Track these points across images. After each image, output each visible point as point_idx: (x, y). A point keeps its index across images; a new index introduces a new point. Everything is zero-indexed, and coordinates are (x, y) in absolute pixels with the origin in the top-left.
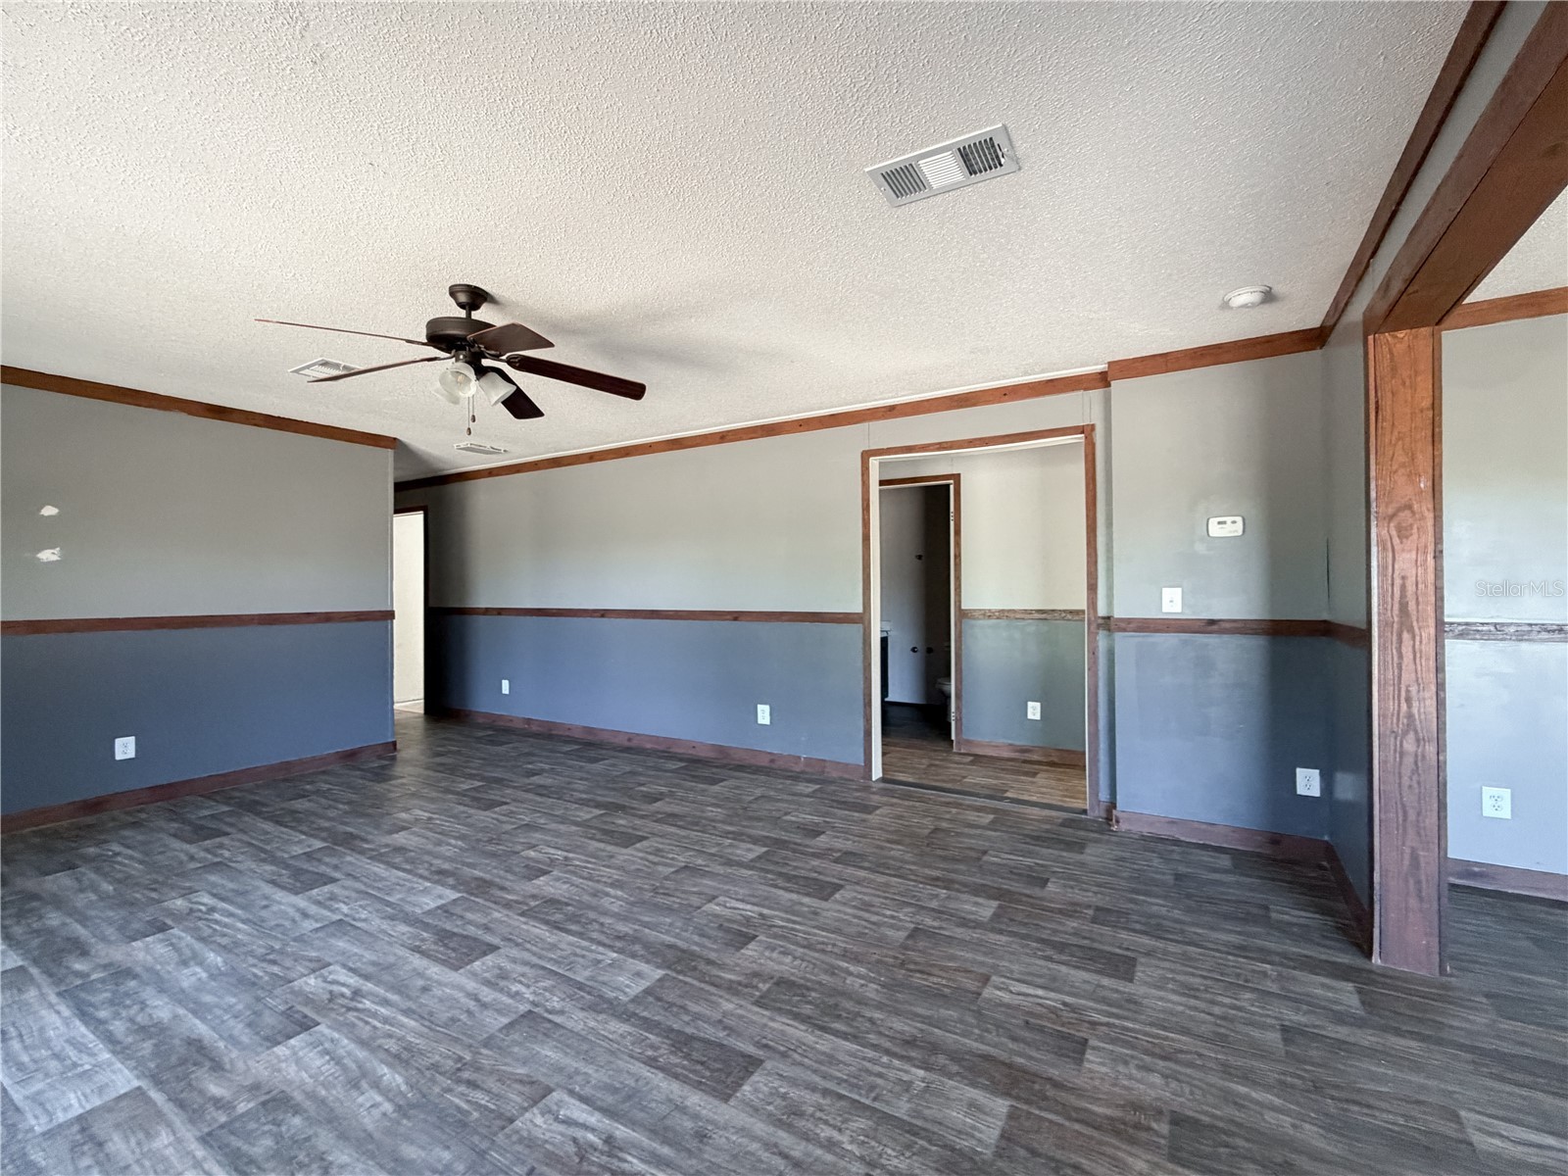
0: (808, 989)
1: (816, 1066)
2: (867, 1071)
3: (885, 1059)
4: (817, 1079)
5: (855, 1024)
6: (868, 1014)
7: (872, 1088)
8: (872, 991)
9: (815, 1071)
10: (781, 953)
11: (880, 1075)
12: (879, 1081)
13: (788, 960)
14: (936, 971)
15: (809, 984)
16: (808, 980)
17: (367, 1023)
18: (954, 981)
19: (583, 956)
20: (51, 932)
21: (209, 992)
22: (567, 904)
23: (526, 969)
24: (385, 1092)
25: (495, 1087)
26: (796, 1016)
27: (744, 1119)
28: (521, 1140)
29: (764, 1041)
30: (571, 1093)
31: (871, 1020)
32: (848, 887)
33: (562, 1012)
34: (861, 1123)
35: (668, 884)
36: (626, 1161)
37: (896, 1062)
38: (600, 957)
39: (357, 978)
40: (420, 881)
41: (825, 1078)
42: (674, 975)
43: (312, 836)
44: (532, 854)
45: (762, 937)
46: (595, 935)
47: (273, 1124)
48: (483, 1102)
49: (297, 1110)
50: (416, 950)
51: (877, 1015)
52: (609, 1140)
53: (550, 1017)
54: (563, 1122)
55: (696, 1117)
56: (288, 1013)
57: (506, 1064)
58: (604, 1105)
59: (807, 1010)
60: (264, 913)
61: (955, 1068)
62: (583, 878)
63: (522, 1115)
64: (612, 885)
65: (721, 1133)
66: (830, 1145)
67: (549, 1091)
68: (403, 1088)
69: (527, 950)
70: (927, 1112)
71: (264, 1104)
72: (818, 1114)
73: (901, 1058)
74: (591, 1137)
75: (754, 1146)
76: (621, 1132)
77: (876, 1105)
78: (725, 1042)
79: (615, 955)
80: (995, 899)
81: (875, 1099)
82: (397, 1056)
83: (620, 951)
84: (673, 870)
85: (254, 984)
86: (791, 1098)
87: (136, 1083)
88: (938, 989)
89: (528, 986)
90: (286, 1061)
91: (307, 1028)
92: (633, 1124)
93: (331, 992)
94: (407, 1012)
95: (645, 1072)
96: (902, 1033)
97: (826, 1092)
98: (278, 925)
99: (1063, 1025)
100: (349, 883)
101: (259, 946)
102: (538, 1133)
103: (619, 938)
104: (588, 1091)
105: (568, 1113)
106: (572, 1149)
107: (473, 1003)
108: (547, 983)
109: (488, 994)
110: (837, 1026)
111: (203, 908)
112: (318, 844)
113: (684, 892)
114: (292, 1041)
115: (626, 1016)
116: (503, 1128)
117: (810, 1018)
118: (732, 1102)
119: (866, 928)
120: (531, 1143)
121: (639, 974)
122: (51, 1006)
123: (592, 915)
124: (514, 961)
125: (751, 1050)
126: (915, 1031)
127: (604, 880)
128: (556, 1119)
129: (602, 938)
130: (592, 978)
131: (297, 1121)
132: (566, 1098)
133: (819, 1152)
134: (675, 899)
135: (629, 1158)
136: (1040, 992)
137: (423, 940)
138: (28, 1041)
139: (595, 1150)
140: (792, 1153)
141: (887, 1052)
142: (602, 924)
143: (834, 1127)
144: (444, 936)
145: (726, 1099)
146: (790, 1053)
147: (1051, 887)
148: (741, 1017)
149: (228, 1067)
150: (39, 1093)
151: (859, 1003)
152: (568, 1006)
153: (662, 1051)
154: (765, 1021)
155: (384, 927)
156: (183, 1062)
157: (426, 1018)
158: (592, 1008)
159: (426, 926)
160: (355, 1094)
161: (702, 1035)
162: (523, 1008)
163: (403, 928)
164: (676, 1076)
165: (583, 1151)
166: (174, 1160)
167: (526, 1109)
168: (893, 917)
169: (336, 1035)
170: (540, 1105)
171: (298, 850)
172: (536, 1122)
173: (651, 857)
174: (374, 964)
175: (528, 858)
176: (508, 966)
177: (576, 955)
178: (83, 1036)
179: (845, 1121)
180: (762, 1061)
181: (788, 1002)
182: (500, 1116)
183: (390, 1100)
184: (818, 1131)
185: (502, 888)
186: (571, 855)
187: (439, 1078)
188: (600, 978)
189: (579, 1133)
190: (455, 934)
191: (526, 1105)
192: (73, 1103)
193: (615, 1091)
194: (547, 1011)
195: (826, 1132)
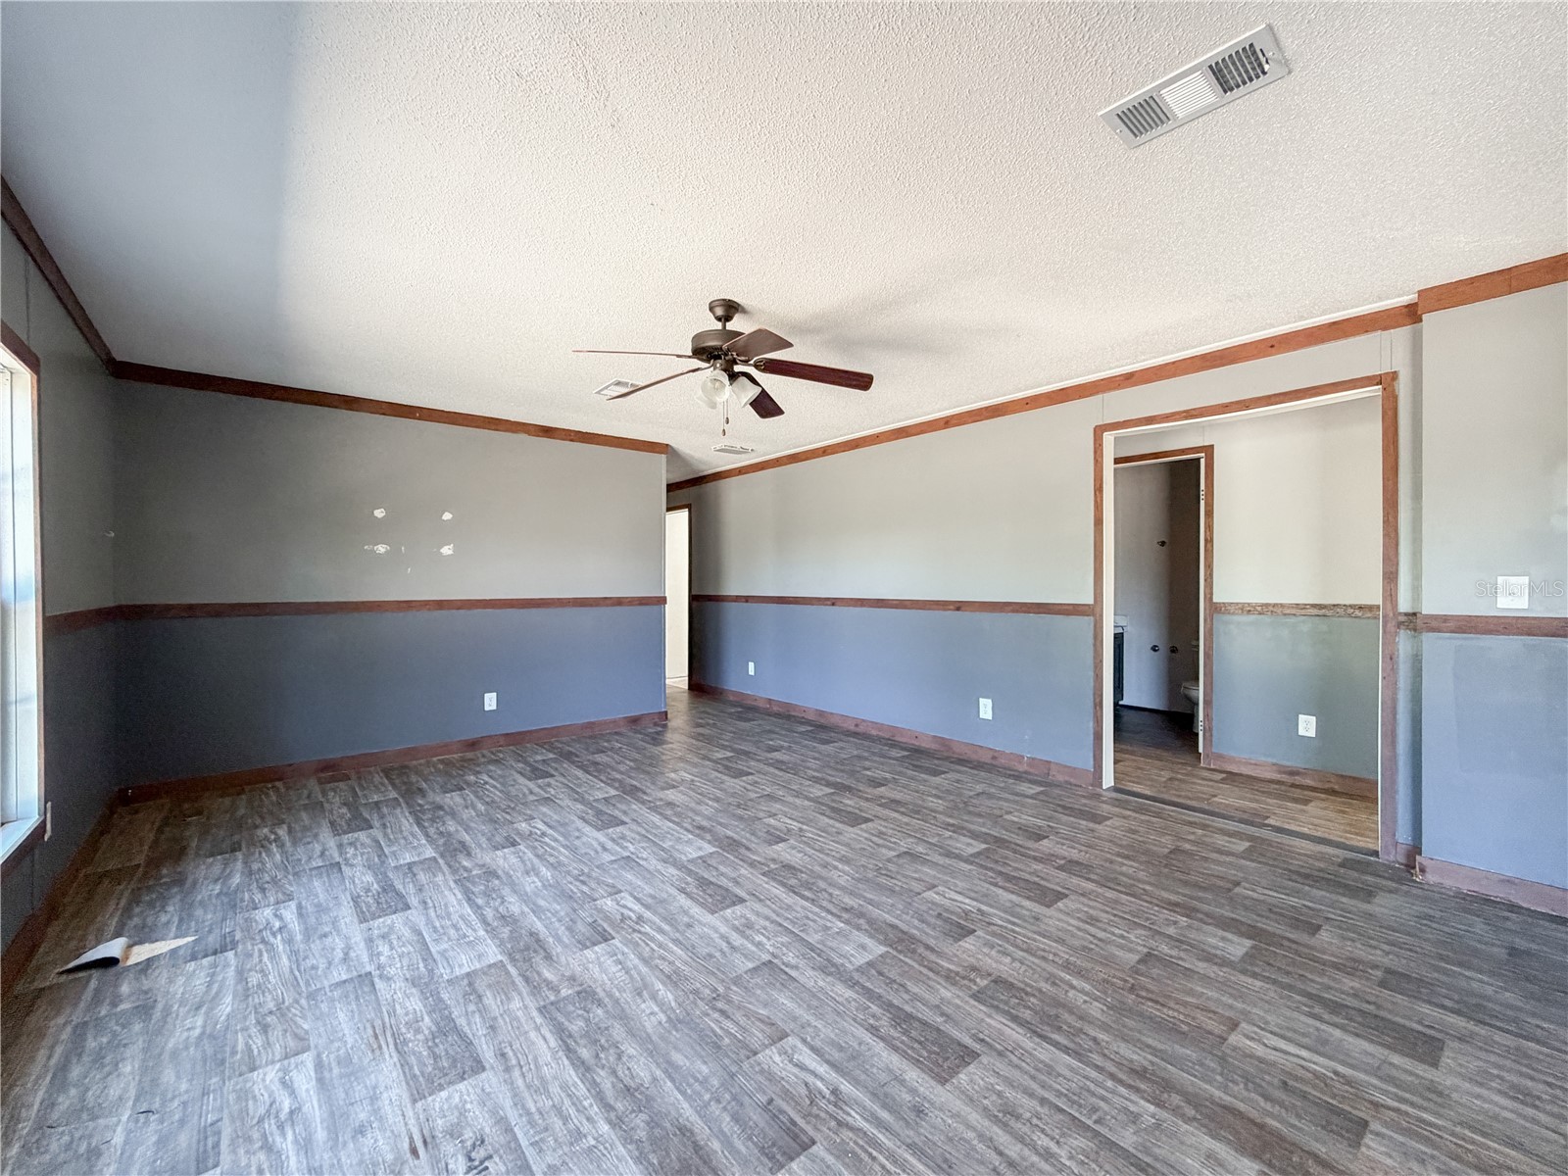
0: (1027, 994)
1: (1033, 1072)
2: (1089, 1091)
3: (1109, 1084)
4: (1034, 1086)
5: (1077, 1040)
6: (1092, 1033)
7: (1095, 1109)
8: (1096, 1010)
9: (1033, 1078)
10: (999, 952)
11: (1103, 1098)
12: (1102, 1104)
13: (1008, 960)
14: (1172, 1004)
15: (1029, 989)
16: (1027, 985)
17: (648, 945)
18: (1194, 1018)
19: (814, 921)
20: (449, 834)
21: (543, 898)
22: (802, 872)
23: (767, 924)
24: (661, 1004)
25: (742, 1021)
26: (1015, 1019)
27: (958, 1105)
28: (762, 1071)
29: (981, 1036)
30: (804, 1041)
31: (1095, 1039)
32: (1072, 897)
33: (796, 967)
34: (1080, 1142)
35: (891, 866)
36: (849, 1114)
37: (1122, 1090)
38: (829, 924)
39: (640, 906)
40: (685, 833)
41: (1043, 1087)
42: (895, 953)
43: (608, 784)
44: (772, 821)
45: (979, 933)
46: (825, 904)
47: (585, 1010)
48: (733, 1031)
49: (600, 1003)
50: (682, 891)
51: (1102, 1036)
52: (835, 1092)
53: (787, 969)
54: (796, 1065)
55: (913, 1091)
56: (593, 925)
57: (750, 1003)
58: (831, 1058)
59: (1027, 1014)
60: (577, 842)
61: (1190, 1112)
62: (816, 850)
63: (763, 1050)
64: (840, 860)
65: (937, 1112)
66: (1047, 1155)
67: (784, 1035)
68: (673, 1004)
69: (768, 906)
70: (1157, 1151)
71: (579, 993)
72: (1035, 1121)
73: (1129, 1087)
74: (819, 1084)
75: (970, 1135)
76: (846, 1087)
77: (1097, 1127)
78: (941, 1028)
79: (842, 925)
80: (1249, 937)
81: (1096, 1122)
82: (669, 977)
83: (847, 922)
84: (895, 854)
85: (571, 897)
86: (1007, 1098)
87: (500, 957)
88: (1174, 1024)
89: (769, 939)
90: (592, 962)
91: (606, 940)
92: (856, 1082)
93: (622, 914)
94: (676, 942)
95: (868, 1037)
96: (1131, 1061)
97: (1043, 1101)
98: (586, 854)
99: (1334, 1097)
100: (634, 827)
101: (575, 868)
102: (775, 1069)
103: (846, 910)
104: (818, 1043)
105: (801, 1058)
106: (803, 1091)
107: (725, 944)
108: (785, 939)
109: (737, 940)
110: (1056, 1037)
111: (539, 832)
112: (613, 792)
113: (906, 877)
114: (596, 948)
115: (852, 984)
116: (748, 1058)
117: (1028, 1023)
118: (948, 1086)
119: (1091, 942)
120: (771, 1077)
121: (863, 947)
122: (451, 889)
123: (822, 884)
124: (758, 914)
125: (968, 1041)
126: (1146, 1063)
127: (834, 853)
128: (791, 1061)
129: (830, 907)
130: (822, 942)
131: (600, 1012)
132: (800, 1045)
133: (1035, 1158)
134: (896, 882)
135: (853, 1113)
136: (1304, 1053)
137: (687, 883)
138: (439, 912)
139: (824, 1097)
140: (1007, 1151)
141: (1113, 1077)
142: (831, 895)
143: (1052, 1139)
144: (703, 883)
145: (943, 1081)
146: (1008, 1053)
147: (1324, 936)
148: (958, 1007)
149: (555, 958)
150: (445, 951)
151: (1081, 1018)
152: (802, 963)
153: (882, 1022)
154: (981, 1016)
155: (659, 867)
156: (527, 948)
157: (691, 949)
158: (823, 970)
159: (690, 872)
160: (639, 1001)
161: (920, 1016)
162: (766, 957)
163: (673, 871)
164: (896, 1049)
165: (813, 1095)
166: (523, 1020)
167: (766, 1047)
168: (1122, 937)
169: (626, 950)
170: (778, 1045)
171: (600, 795)
172: (772, 1058)
173: (875, 839)
174: (653, 897)
175: (769, 825)
176: (753, 918)
177: (808, 918)
178: (469, 915)
179: (1063, 1135)
180: (979, 1055)
181: (1006, 1003)
182: (746, 1046)
183: (665, 1012)
184: (1035, 1138)
185: (748, 849)
186: (805, 827)
187: (699, 1002)
188: (829, 944)
189: (811, 1079)
190: (712, 883)
191: (767, 1042)
192: (465, 963)
193: (841, 1049)
194: (784, 964)
195: (1043, 1141)
